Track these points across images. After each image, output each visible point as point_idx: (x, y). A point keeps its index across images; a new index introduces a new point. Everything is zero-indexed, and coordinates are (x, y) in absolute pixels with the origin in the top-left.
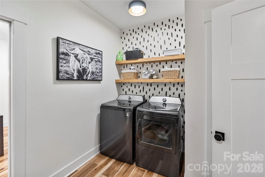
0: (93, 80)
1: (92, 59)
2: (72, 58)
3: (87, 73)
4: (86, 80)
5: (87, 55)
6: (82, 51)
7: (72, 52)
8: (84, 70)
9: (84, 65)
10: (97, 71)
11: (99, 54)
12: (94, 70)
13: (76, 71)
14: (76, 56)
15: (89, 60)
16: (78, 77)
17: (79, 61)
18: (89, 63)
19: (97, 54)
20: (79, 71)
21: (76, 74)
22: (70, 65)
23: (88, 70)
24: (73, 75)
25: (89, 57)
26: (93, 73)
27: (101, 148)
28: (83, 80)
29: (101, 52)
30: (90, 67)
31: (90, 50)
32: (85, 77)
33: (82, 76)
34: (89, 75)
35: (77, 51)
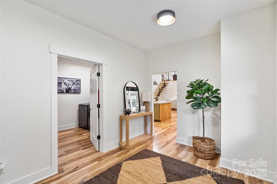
0: (75, 93)
1: (74, 84)
2: (63, 84)
3: (71, 90)
4: (71, 93)
5: (71, 82)
6: (68, 80)
7: (63, 82)
8: (70, 89)
9: (69, 86)
10: (77, 88)
11: (78, 80)
12: (75, 88)
13: (65, 89)
14: (65, 83)
15: (72, 84)
16: (66, 92)
17: (67, 85)
18: (72, 85)
19: (77, 81)
20: (66, 89)
21: (65, 91)
22: (62, 87)
23: (72, 89)
24: (63, 91)
25: (72, 83)
26: (74, 90)
27: (79, 125)
28: (69, 93)
29: (79, 80)
30: (73, 87)
31: (73, 80)
32: (70, 92)
33: (68, 91)
34: (72, 91)
35: (66, 81)
